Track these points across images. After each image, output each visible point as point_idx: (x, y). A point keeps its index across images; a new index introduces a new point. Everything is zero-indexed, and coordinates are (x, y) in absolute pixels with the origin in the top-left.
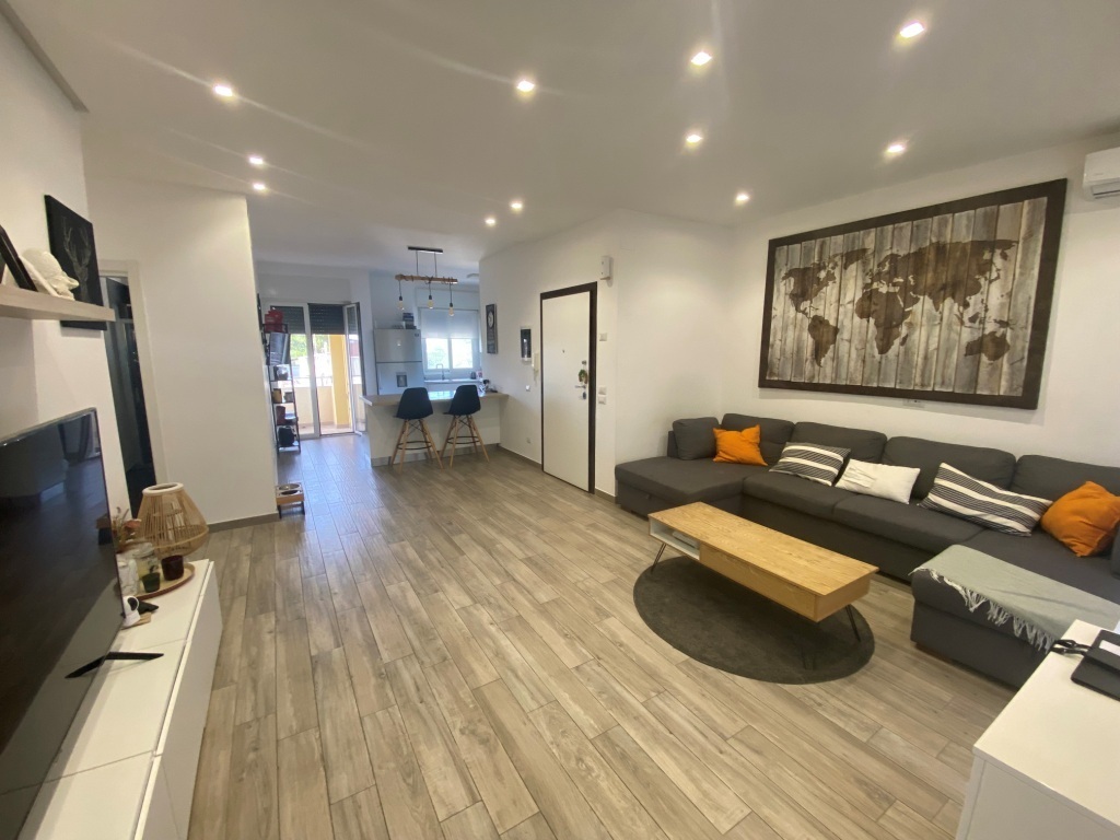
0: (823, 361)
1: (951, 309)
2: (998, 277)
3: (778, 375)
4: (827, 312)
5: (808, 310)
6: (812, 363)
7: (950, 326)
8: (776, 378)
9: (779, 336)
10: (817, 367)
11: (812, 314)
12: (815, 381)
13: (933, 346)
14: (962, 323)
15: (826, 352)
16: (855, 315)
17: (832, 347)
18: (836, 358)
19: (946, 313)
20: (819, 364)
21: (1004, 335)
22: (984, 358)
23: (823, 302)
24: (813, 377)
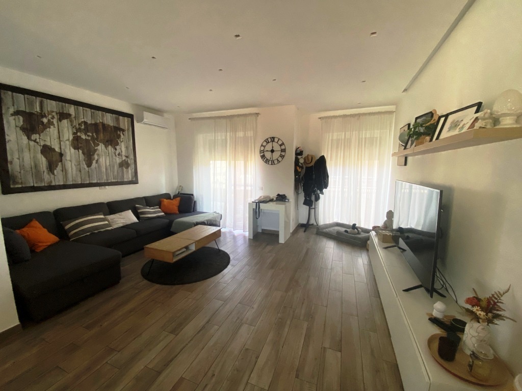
0: (55, 172)
1: (111, 150)
2: (123, 141)
3: (22, 183)
4: (52, 143)
5: (38, 140)
6: (48, 174)
7: (112, 156)
8: (20, 186)
9: (16, 156)
10: (52, 176)
11: (42, 143)
12: (53, 184)
13: (108, 164)
14: (116, 156)
15: (57, 167)
16: (71, 148)
17: (60, 164)
18: (64, 170)
19: (110, 151)
20: (53, 174)
21: (128, 161)
22: (124, 169)
23: (49, 138)
24: (51, 182)
